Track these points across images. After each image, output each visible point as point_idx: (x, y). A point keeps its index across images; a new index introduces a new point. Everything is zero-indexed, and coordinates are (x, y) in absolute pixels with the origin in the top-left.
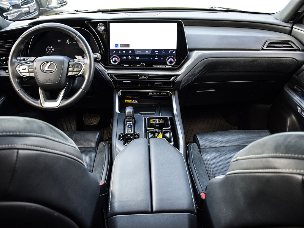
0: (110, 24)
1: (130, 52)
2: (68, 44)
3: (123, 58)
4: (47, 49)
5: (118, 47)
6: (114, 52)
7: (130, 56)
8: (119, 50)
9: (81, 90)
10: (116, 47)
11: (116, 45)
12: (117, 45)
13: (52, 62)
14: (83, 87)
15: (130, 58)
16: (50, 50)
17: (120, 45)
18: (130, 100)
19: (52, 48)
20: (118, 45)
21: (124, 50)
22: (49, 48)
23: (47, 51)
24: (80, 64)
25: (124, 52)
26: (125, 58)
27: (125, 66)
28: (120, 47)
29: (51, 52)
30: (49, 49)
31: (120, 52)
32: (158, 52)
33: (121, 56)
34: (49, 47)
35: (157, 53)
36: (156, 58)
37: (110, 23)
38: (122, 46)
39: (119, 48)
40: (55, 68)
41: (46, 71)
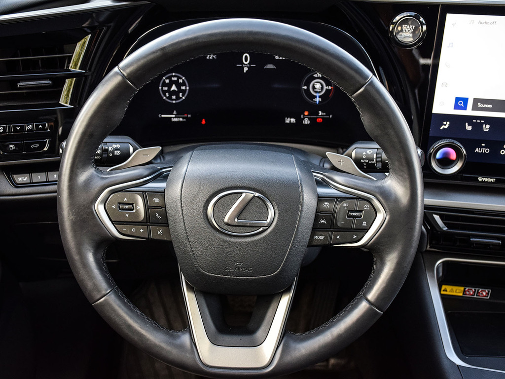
0: (449, 17)
2: (246, 69)
3: (477, 150)
4: (164, 84)
5: (465, 108)
6: (446, 125)
8: (469, 119)
9: (363, 306)
10: (457, 107)
11: (457, 99)
12: (461, 102)
13: (257, 194)
14: (372, 295)
16: (174, 88)
17: (476, 101)
18: (462, 288)
19: (184, 84)
20: (465, 100)
21: (488, 120)
22: (172, 83)
23: (164, 92)
24: (369, 201)
25: (486, 128)
26: (486, 151)
27: (480, 179)
28: (475, 108)
29: (178, 98)
30: (170, 86)
31: (469, 128)
33: (471, 142)
34: (170, 78)
37: (448, 15)
38: (480, 105)
39: (469, 112)
40: (268, 221)
41: (230, 228)
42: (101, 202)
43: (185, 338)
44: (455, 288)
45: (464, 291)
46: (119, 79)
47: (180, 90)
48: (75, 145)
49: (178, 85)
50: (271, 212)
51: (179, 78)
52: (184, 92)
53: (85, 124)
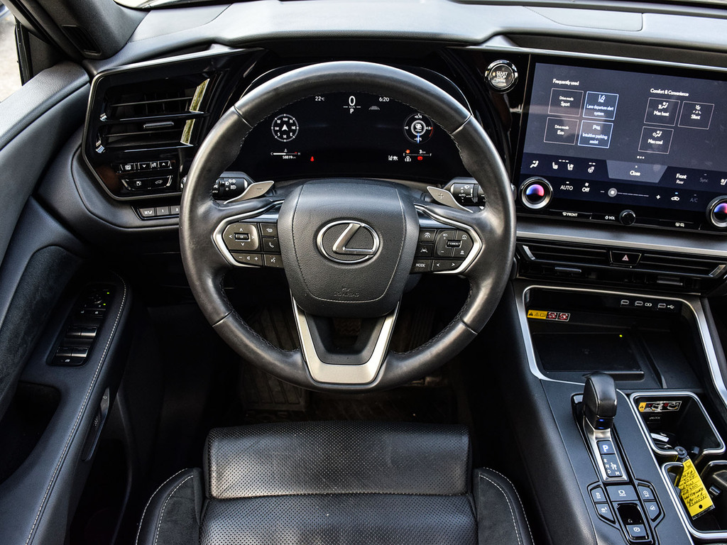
1: (591, 170)
2: (352, 110)
3: (562, 187)
4: (276, 125)
6: (536, 164)
7: (587, 184)
9: (460, 328)
13: (363, 225)
14: (468, 318)
15: (587, 190)
16: (285, 128)
18: (546, 313)
19: (294, 124)
22: (283, 123)
23: (276, 132)
24: (466, 231)
25: (570, 167)
26: (570, 188)
27: (564, 214)
29: (289, 137)
30: (281, 126)
31: (555, 167)
32: (685, 177)
33: (557, 180)
34: (281, 119)
35: (681, 180)
36: (676, 198)
37: (537, 64)
40: (374, 249)
41: (338, 256)
42: (219, 232)
43: (297, 357)
44: (539, 312)
45: (548, 315)
46: (235, 117)
47: (290, 130)
48: (195, 180)
49: (289, 125)
50: (376, 241)
51: (289, 119)
52: (294, 131)
53: (203, 159)
